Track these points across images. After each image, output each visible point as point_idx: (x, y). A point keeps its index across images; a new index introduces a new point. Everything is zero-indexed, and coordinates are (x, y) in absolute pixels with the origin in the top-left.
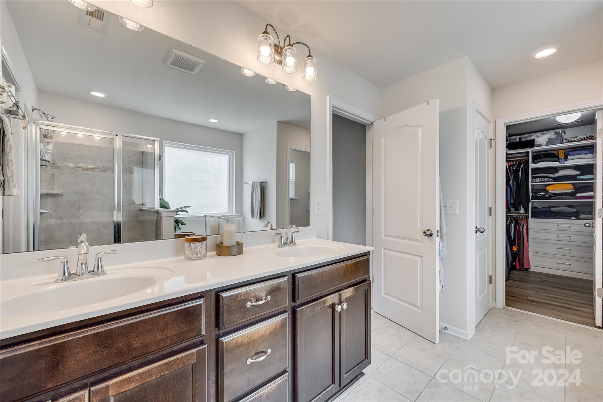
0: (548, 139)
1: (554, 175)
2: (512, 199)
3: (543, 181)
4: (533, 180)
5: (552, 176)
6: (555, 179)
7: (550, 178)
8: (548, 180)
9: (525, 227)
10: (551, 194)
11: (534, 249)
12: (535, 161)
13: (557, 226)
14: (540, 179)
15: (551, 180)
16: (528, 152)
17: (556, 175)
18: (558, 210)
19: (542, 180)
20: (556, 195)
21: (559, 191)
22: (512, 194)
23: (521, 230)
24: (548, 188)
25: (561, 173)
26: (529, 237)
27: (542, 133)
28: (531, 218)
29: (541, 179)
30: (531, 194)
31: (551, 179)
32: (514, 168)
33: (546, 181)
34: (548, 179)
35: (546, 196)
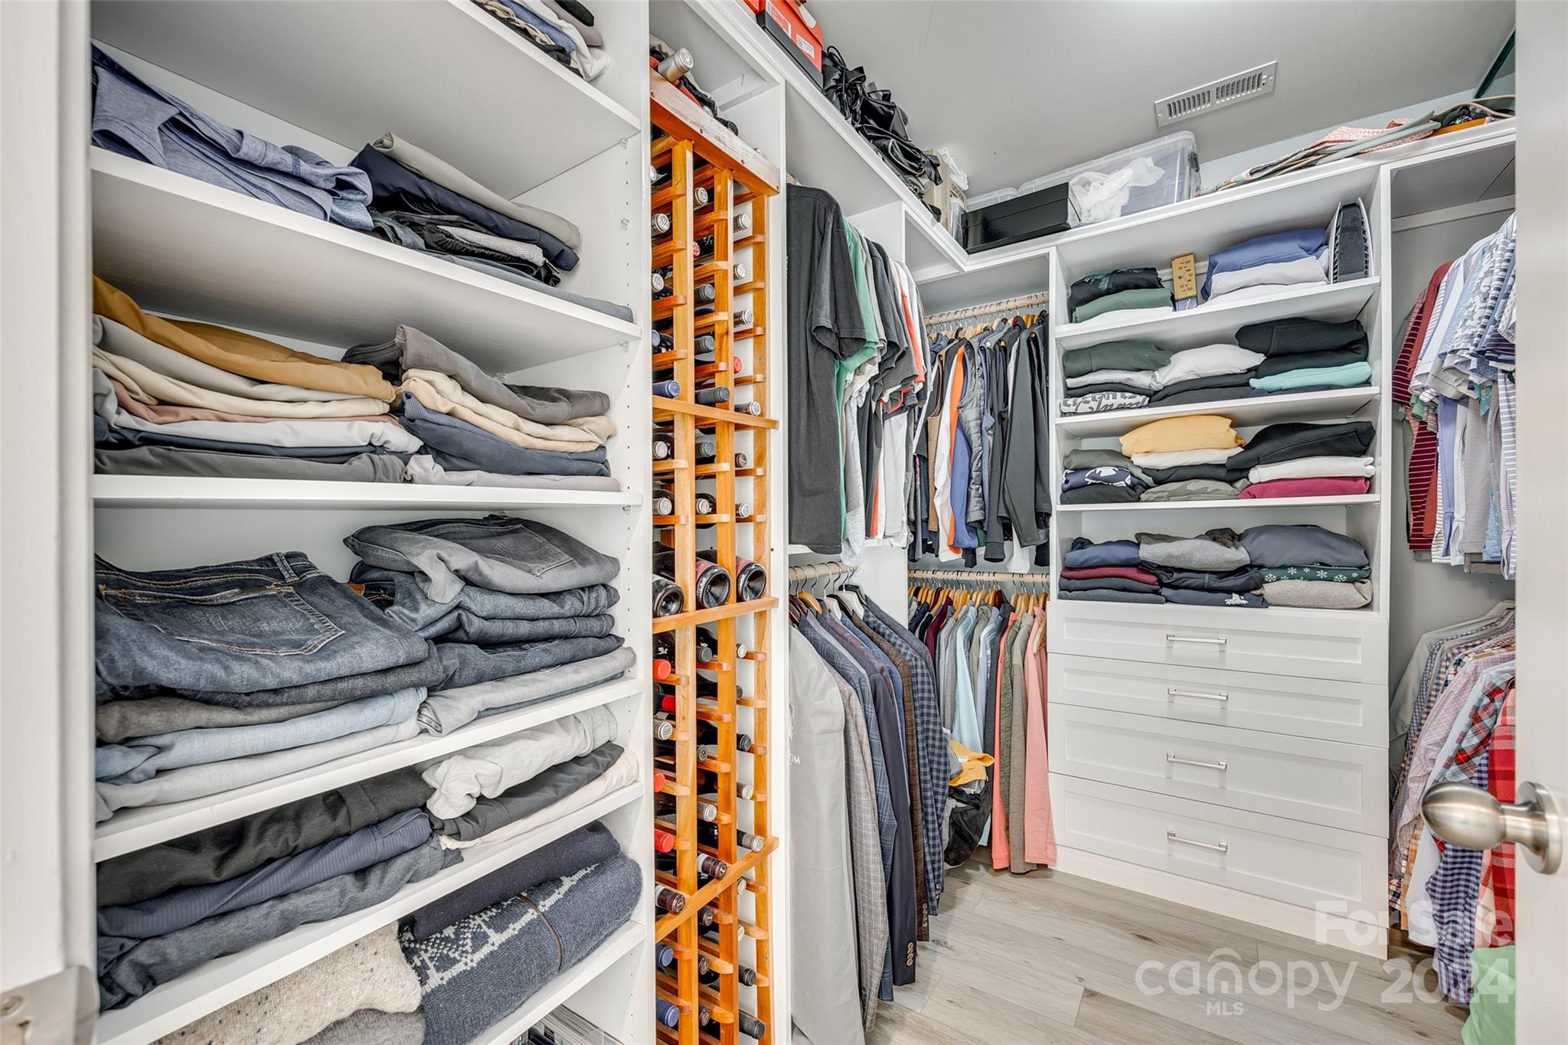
0: (1127, 192)
1: (1154, 377)
2: (974, 502)
3: (1106, 406)
4: (1066, 404)
5: (1142, 379)
6: (1156, 397)
7: (1136, 391)
8: (1127, 401)
9: (1033, 646)
10: (1138, 473)
11: (1068, 759)
12: (1080, 311)
13: (1164, 644)
14: (1094, 399)
15: (1139, 399)
16: (1044, 259)
17: (1164, 377)
18: (1171, 556)
19: (1105, 402)
20: (1162, 477)
21: (1175, 455)
22: (974, 475)
23: (1017, 660)
24: (1127, 444)
25: (1183, 367)
26: (1049, 699)
27: (1103, 161)
28: (1060, 597)
29: (1098, 396)
30: (1056, 478)
31: (1140, 394)
32: (988, 344)
33: (1122, 408)
34: (1128, 394)
35: (1122, 484)
